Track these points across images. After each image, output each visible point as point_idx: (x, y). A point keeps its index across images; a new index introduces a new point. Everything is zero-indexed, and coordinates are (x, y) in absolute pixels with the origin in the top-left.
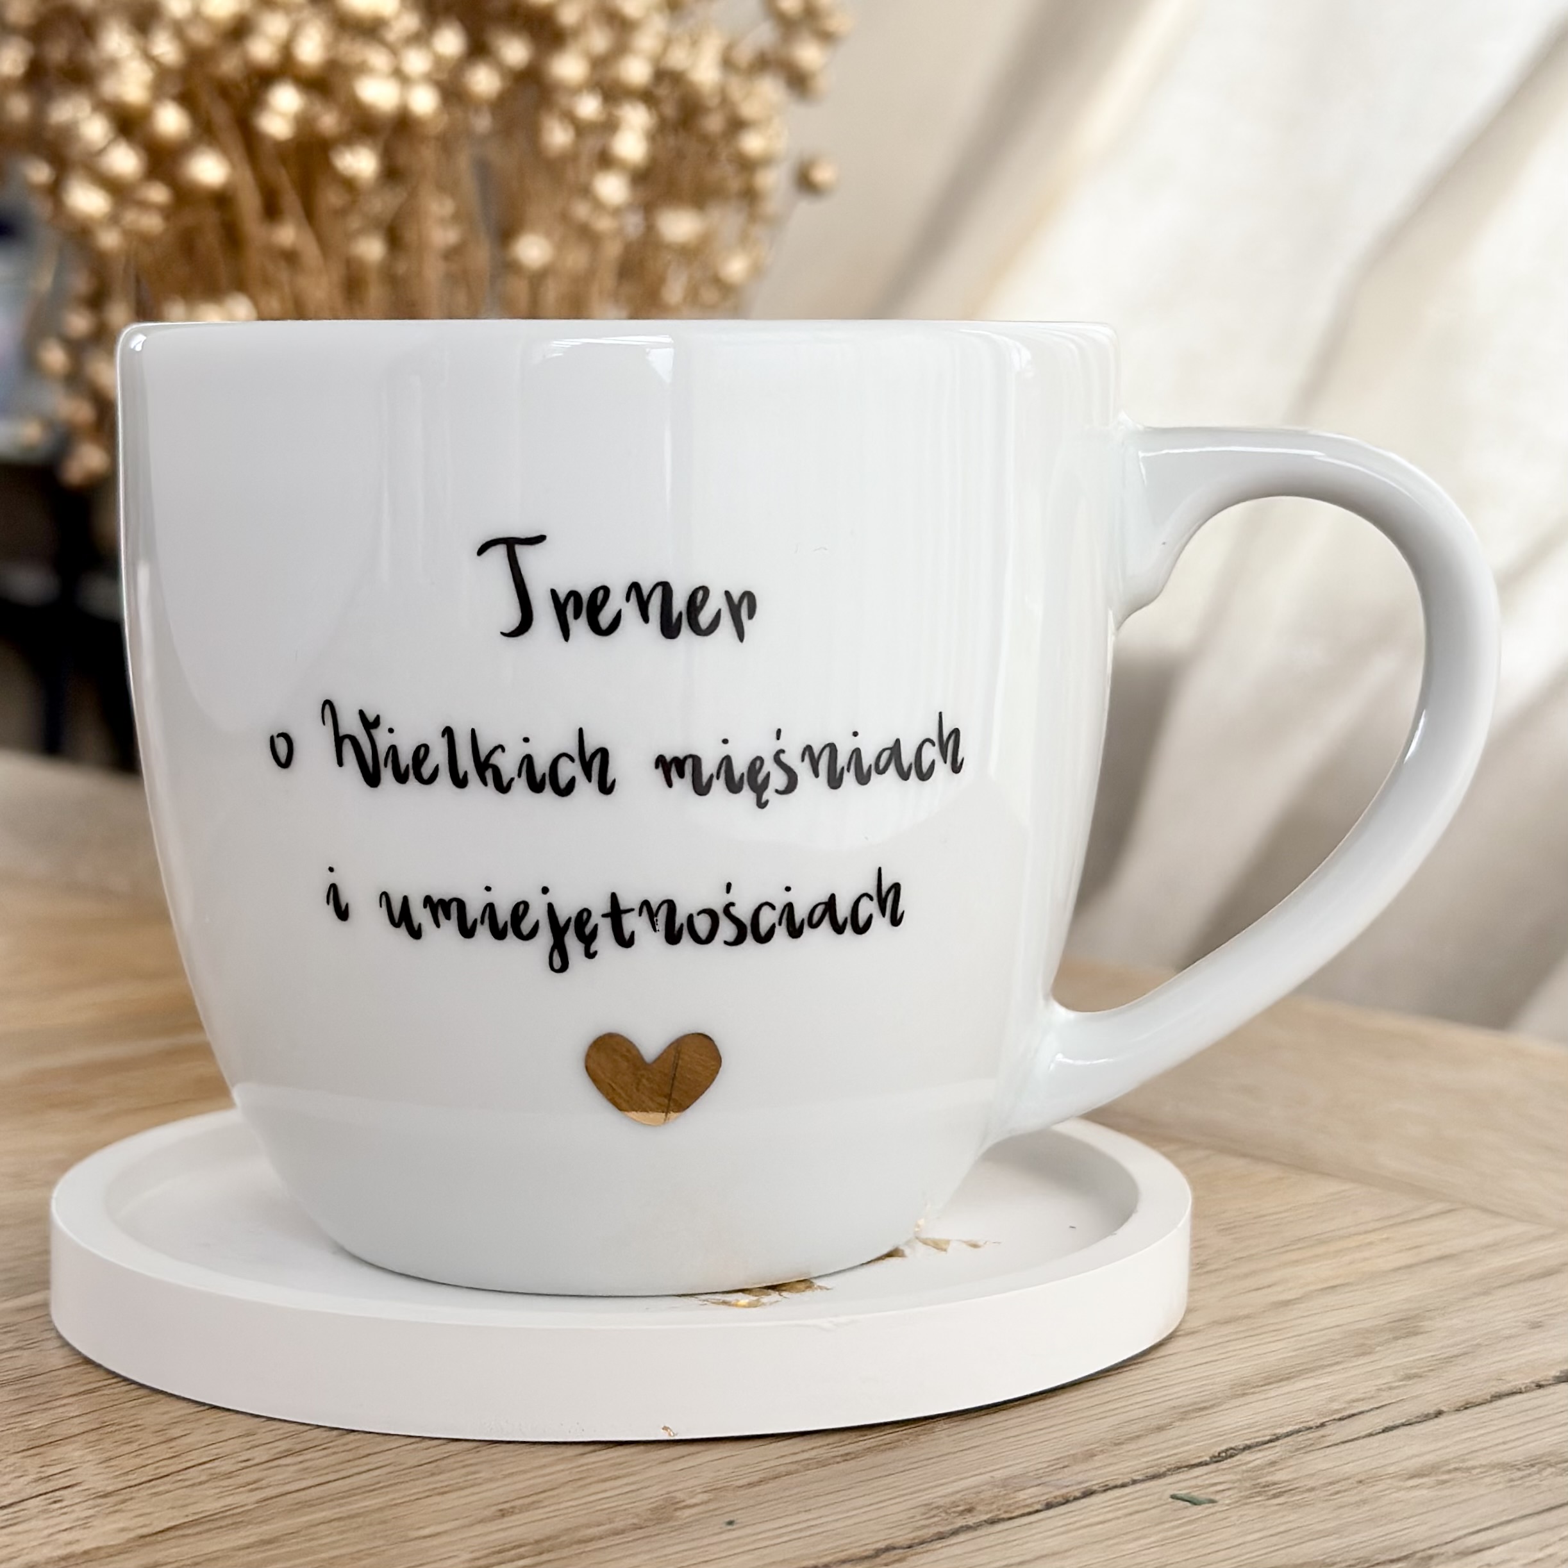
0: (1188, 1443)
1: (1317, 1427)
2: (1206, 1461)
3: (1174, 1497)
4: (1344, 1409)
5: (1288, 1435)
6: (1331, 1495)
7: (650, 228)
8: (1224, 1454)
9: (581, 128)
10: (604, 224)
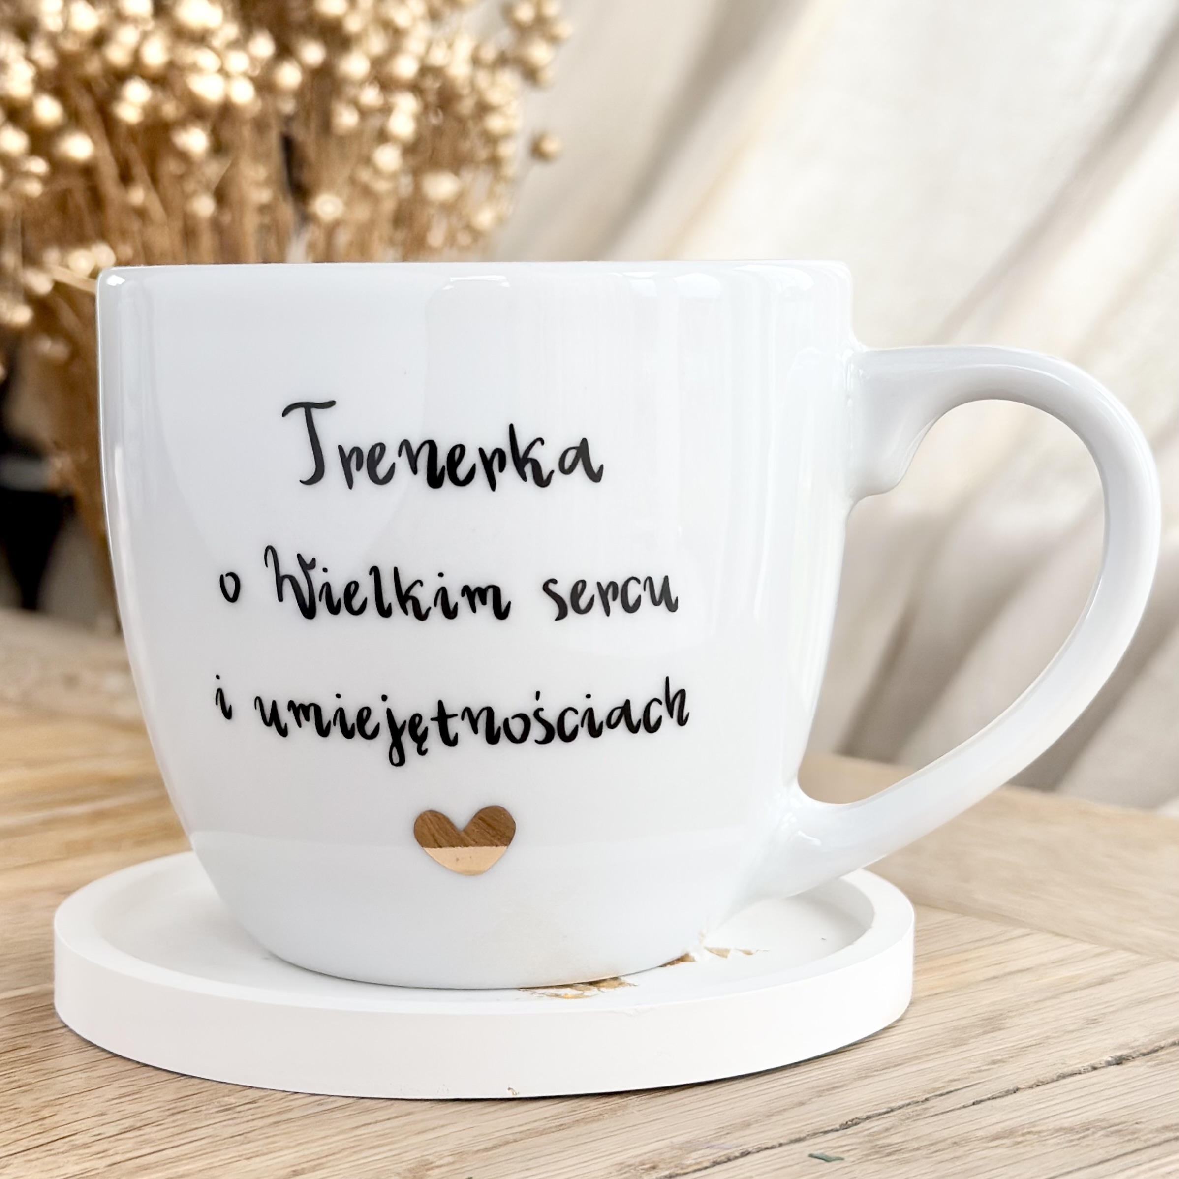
0: (822, 1115)
1: (922, 1102)
2: (836, 1128)
3: (811, 1156)
4: (944, 1087)
5: (900, 1108)
6: (933, 1153)
7: (417, 188)
8: (850, 1123)
9: (364, 113)
10: (382, 186)
